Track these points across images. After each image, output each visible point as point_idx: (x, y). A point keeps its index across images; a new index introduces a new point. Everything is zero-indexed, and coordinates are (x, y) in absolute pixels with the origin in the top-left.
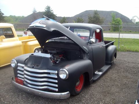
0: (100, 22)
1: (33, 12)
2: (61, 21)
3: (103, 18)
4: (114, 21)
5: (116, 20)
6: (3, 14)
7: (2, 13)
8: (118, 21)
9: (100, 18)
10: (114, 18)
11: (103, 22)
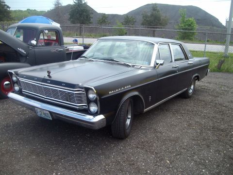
0: (160, 24)
1: (56, 5)
2: (99, 21)
3: (166, 17)
4: (183, 22)
5: (187, 21)
6: (8, 7)
7: (6, 5)
8: (190, 23)
9: (162, 18)
10: (184, 17)
11: (166, 24)
